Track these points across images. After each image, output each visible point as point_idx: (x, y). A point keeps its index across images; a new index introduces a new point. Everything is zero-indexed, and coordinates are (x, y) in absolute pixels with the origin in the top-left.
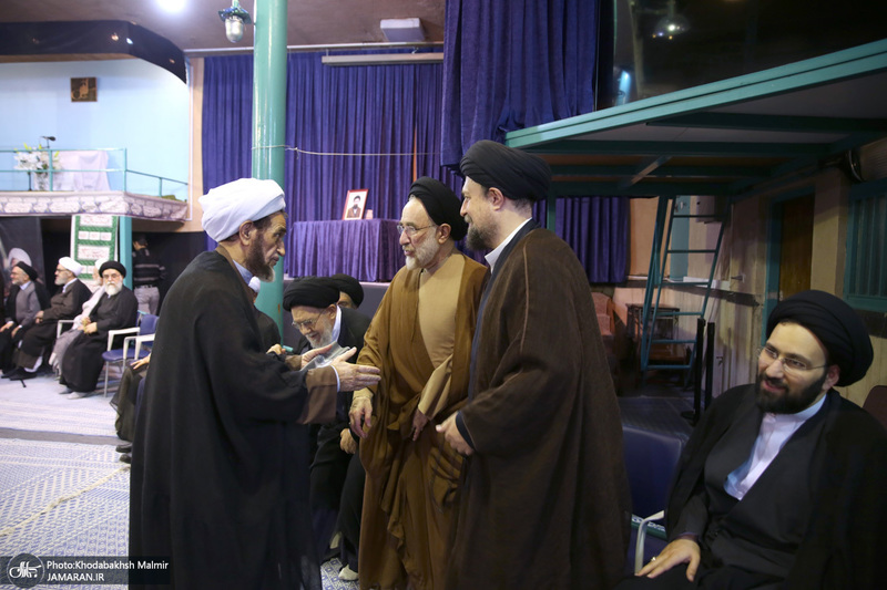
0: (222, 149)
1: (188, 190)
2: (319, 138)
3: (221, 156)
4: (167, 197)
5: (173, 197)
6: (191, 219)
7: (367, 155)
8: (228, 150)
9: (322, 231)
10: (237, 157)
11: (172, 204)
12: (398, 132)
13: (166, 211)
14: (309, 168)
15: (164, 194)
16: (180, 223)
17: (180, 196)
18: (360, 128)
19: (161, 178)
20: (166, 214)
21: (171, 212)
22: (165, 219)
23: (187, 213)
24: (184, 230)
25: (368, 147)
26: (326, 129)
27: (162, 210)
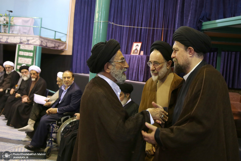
0: (82, 21)
1: (67, 37)
2: (123, 19)
3: (82, 24)
4: (58, 39)
5: (60, 40)
6: (67, 49)
7: (143, 28)
8: (85, 22)
10: (88, 25)
11: (59, 43)
12: (157, 19)
13: (57, 45)
14: (118, 32)
15: (56, 38)
16: (62, 51)
17: (63, 40)
18: (140, 16)
19: (55, 32)
20: (57, 47)
21: (59, 46)
22: (56, 48)
23: (65, 47)
24: (63, 54)
25: (143, 25)
26: (126, 16)
27: (55, 45)
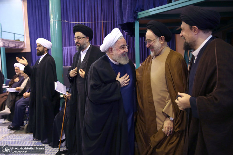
0: (35, 23)
1: (24, 38)
2: (69, 18)
3: (35, 25)
4: (17, 40)
5: (19, 40)
6: (26, 47)
7: (86, 22)
8: (38, 23)
9: (73, 50)
10: (41, 25)
11: (19, 43)
12: (96, 15)
13: (17, 45)
14: (66, 29)
15: (16, 39)
16: (22, 49)
17: (22, 40)
18: (83, 14)
19: (14, 34)
20: (17, 46)
21: (19, 45)
22: (17, 48)
23: (24, 46)
24: (24, 51)
25: (86, 19)
26: (71, 15)
27: (15, 45)
